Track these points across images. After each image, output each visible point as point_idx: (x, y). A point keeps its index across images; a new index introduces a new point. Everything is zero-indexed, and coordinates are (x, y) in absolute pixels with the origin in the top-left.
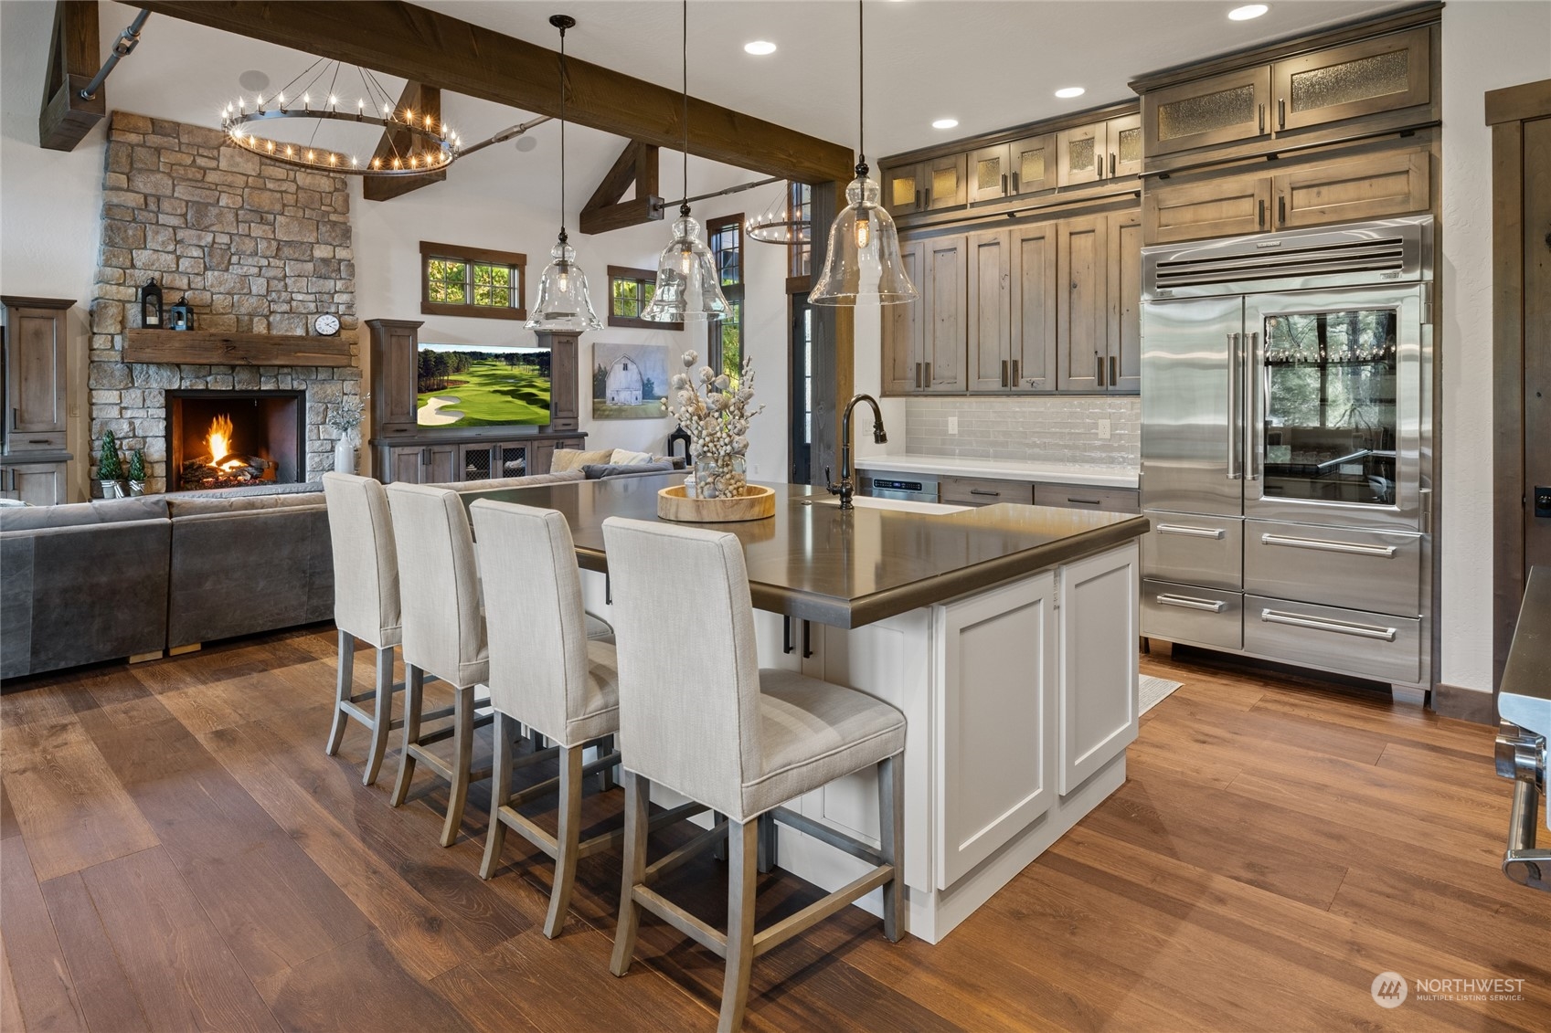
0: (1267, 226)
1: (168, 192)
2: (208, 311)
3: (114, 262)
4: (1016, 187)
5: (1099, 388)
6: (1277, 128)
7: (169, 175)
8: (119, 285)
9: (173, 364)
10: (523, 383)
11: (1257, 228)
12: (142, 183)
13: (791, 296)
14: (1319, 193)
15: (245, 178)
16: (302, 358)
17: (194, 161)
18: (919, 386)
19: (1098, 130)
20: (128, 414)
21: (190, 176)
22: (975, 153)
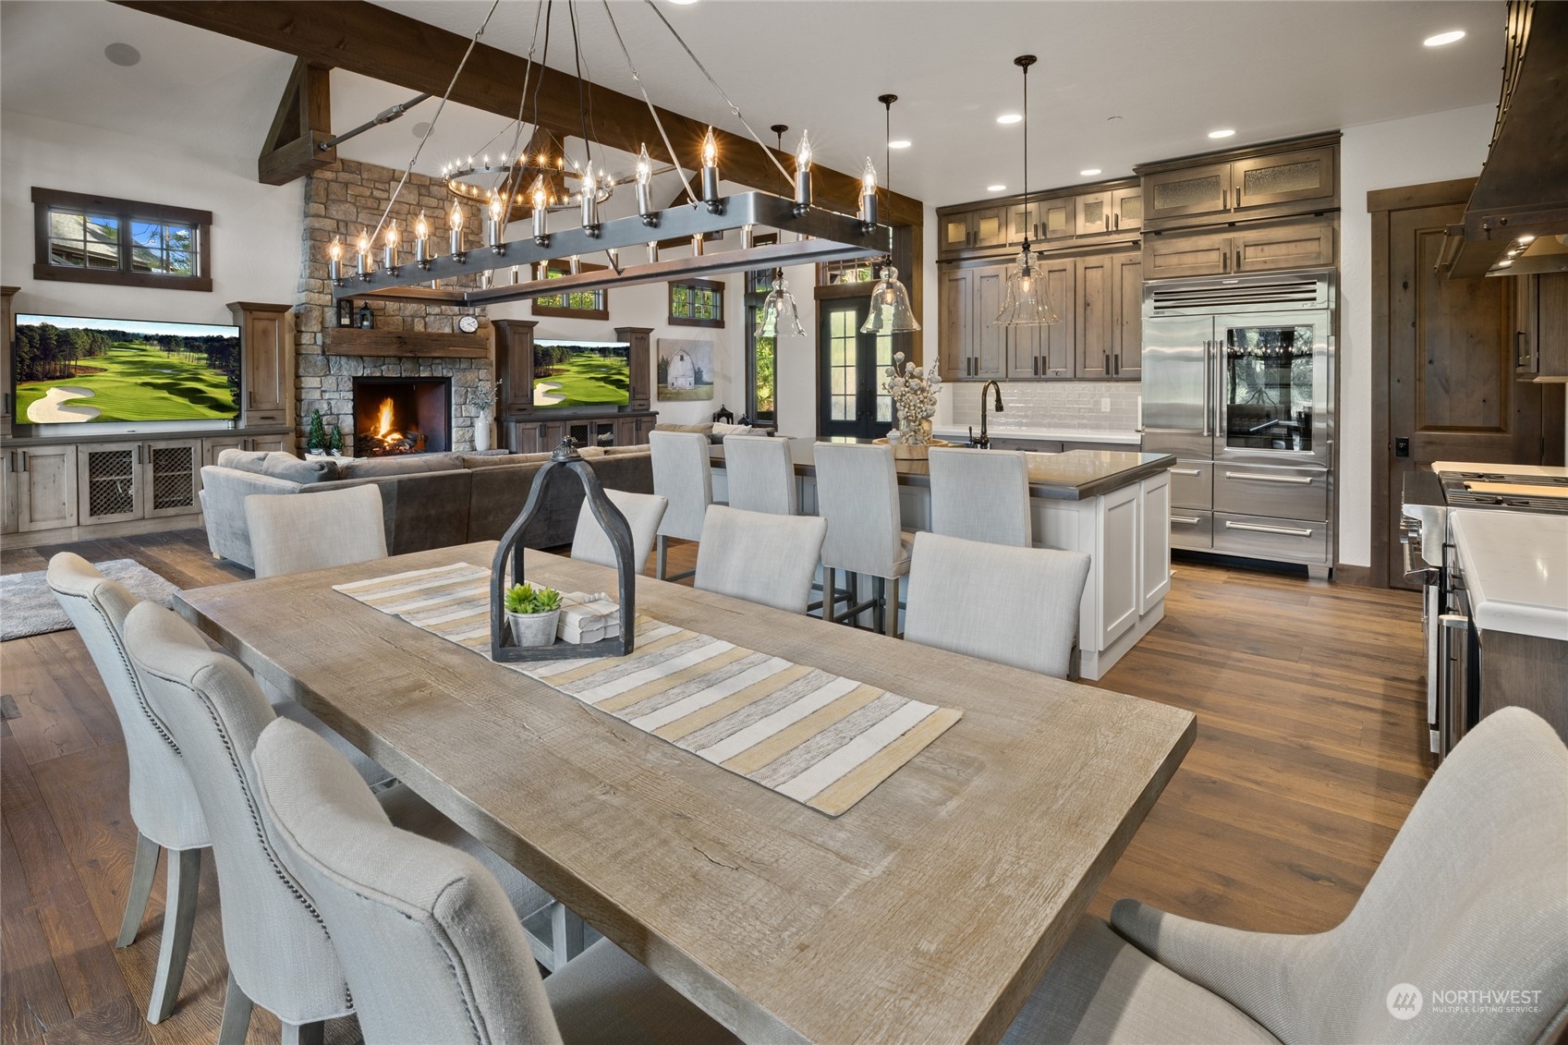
0: (1228, 270)
1: (354, 218)
2: (382, 313)
3: (316, 274)
4: (1044, 234)
5: (1106, 376)
6: (1236, 206)
7: (354, 204)
8: (319, 292)
9: (357, 356)
10: (614, 371)
11: (1222, 271)
12: (334, 211)
13: (819, 302)
14: (1262, 250)
15: (408, 206)
16: (452, 352)
17: (372, 193)
18: (969, 374)
19: (1106, 196)
20: (327, 396)
21: (370, 205)
22: (1013, 208)
